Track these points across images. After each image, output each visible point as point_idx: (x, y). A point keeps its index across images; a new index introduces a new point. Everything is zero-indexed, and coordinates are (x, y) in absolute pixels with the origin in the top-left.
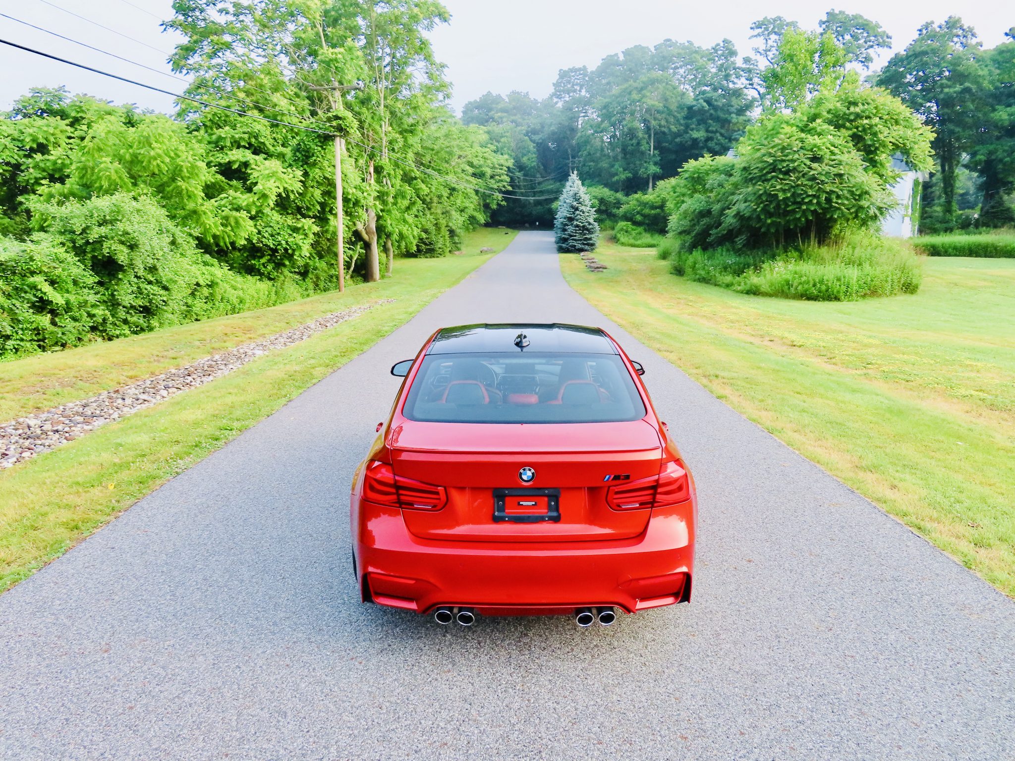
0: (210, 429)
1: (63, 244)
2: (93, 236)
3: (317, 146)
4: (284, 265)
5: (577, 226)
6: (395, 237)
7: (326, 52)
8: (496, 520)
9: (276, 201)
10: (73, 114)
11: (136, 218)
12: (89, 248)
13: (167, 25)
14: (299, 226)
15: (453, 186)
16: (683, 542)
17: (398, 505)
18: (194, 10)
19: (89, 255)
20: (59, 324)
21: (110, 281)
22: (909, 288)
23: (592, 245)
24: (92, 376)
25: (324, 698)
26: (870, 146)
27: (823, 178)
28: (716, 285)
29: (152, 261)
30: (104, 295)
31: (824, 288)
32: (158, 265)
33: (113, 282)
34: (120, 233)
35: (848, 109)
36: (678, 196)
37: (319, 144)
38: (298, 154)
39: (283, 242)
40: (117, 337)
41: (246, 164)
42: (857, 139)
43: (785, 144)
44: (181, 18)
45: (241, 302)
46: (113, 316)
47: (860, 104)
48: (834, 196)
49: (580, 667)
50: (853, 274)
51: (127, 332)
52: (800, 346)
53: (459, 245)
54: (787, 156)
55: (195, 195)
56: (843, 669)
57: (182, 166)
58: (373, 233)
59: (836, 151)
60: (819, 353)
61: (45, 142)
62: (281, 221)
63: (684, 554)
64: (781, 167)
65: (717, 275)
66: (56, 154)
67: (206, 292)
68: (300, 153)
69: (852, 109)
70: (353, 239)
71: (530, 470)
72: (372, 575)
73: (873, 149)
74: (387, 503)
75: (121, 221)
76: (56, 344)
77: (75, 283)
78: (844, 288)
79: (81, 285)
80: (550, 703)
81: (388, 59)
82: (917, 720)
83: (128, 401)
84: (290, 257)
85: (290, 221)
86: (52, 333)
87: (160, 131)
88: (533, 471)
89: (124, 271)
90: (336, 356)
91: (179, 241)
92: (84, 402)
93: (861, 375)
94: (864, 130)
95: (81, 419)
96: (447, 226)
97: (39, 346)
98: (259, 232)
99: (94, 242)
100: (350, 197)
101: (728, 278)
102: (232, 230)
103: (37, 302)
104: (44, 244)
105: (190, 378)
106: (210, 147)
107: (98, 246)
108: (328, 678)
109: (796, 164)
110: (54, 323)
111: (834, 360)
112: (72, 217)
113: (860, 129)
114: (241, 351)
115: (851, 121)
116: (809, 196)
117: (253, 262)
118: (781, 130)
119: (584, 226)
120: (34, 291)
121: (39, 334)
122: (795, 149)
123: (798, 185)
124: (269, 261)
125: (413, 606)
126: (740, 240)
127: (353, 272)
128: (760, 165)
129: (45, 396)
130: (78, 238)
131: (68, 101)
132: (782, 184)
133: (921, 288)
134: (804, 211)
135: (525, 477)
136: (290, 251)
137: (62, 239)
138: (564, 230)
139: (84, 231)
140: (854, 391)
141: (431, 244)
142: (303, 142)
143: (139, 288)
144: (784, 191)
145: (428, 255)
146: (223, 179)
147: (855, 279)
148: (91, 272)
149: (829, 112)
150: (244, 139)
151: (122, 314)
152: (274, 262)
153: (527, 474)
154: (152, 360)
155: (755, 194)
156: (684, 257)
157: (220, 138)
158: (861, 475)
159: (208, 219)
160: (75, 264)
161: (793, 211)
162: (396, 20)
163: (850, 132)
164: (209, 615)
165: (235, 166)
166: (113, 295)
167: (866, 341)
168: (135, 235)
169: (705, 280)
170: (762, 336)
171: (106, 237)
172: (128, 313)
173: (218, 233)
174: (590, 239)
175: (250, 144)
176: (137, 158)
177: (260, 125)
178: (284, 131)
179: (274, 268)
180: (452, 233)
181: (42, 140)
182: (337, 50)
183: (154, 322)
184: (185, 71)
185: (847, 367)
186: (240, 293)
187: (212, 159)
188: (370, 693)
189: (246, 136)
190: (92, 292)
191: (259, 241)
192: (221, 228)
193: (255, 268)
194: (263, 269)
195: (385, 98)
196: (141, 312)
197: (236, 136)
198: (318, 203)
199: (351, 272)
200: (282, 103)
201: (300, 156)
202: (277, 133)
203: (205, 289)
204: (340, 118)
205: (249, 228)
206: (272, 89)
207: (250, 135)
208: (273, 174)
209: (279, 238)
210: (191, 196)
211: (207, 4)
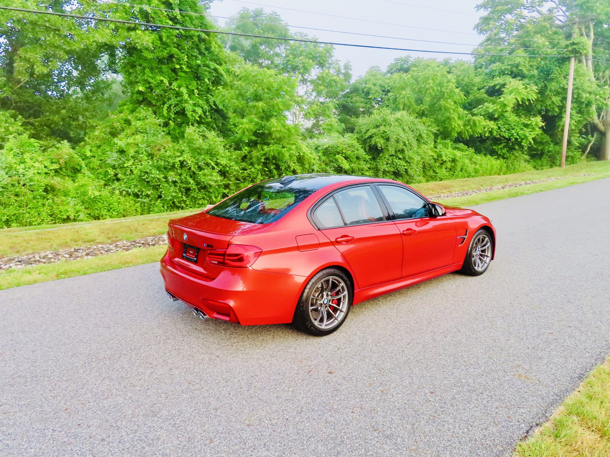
2: (369, 134)
3: (556, 66)
4: (515, 149)
9: (514, 107)
13: (478, 7)
14: (529, 123)
19: (368, 144)
21: (376, 158)
29: (401, 147)
30: (372, 165)
33: (378, 158)
34: (382, 132)
37: (558, 65)
39: (515, 134)
41: (504, 85)
45: (476, 172)
57: (445, 92)
62: (517, 120)
67: (449, 165)
68: (544, 73)
70: (585, 130)
79: (360, 159)
84: (519, 144)
85: (524, 120)
89: (383, 153)
91: (424, 135)
98: (499, 128)
99: (370, 137)
102: (471, 128)
106: (486, 77)
107: (371, 139)
112: (362, 125)
117: (494, 147)
120: (336, 162)
124: (504, 147)
130: (364, 135)
131: (411, 62)
136: (519, 140)
139: (366, 131)
142: (546, 65)
146: (487, 96)
148: (368, 153)
150: (508, 69)
152: (508, 147)
157: (492, 71)
159: (456, 122)
160: (360, 149)
165: (497, 87)
166: (377, 165)
168: (390, 132)
171: (375, 134)
173: (460, 130)
175: (512, 72)
176: (420, 89)
177: (521, 57)
178: (539, 59)
179: (507, 151)
184: (484, 33)
186: (478, 167)
187: (486, 84)
189: (509, 67)
190: (367, 163)
191: (498, 133)
192: (463, 127)
193: (495, 151)
194: (499, 152)
197: (503, 68)
198: (558, 106)
199: (586, 154)
200: (540, 41)
201: (542, 75)
202: (534, 61)
203: (449, 163)
204: (576, 44)
205: (492, 126)
206: (536, 33)
207: (512, 66)
208: (516, 90)
209: (513, 131)
210: (447, 109)
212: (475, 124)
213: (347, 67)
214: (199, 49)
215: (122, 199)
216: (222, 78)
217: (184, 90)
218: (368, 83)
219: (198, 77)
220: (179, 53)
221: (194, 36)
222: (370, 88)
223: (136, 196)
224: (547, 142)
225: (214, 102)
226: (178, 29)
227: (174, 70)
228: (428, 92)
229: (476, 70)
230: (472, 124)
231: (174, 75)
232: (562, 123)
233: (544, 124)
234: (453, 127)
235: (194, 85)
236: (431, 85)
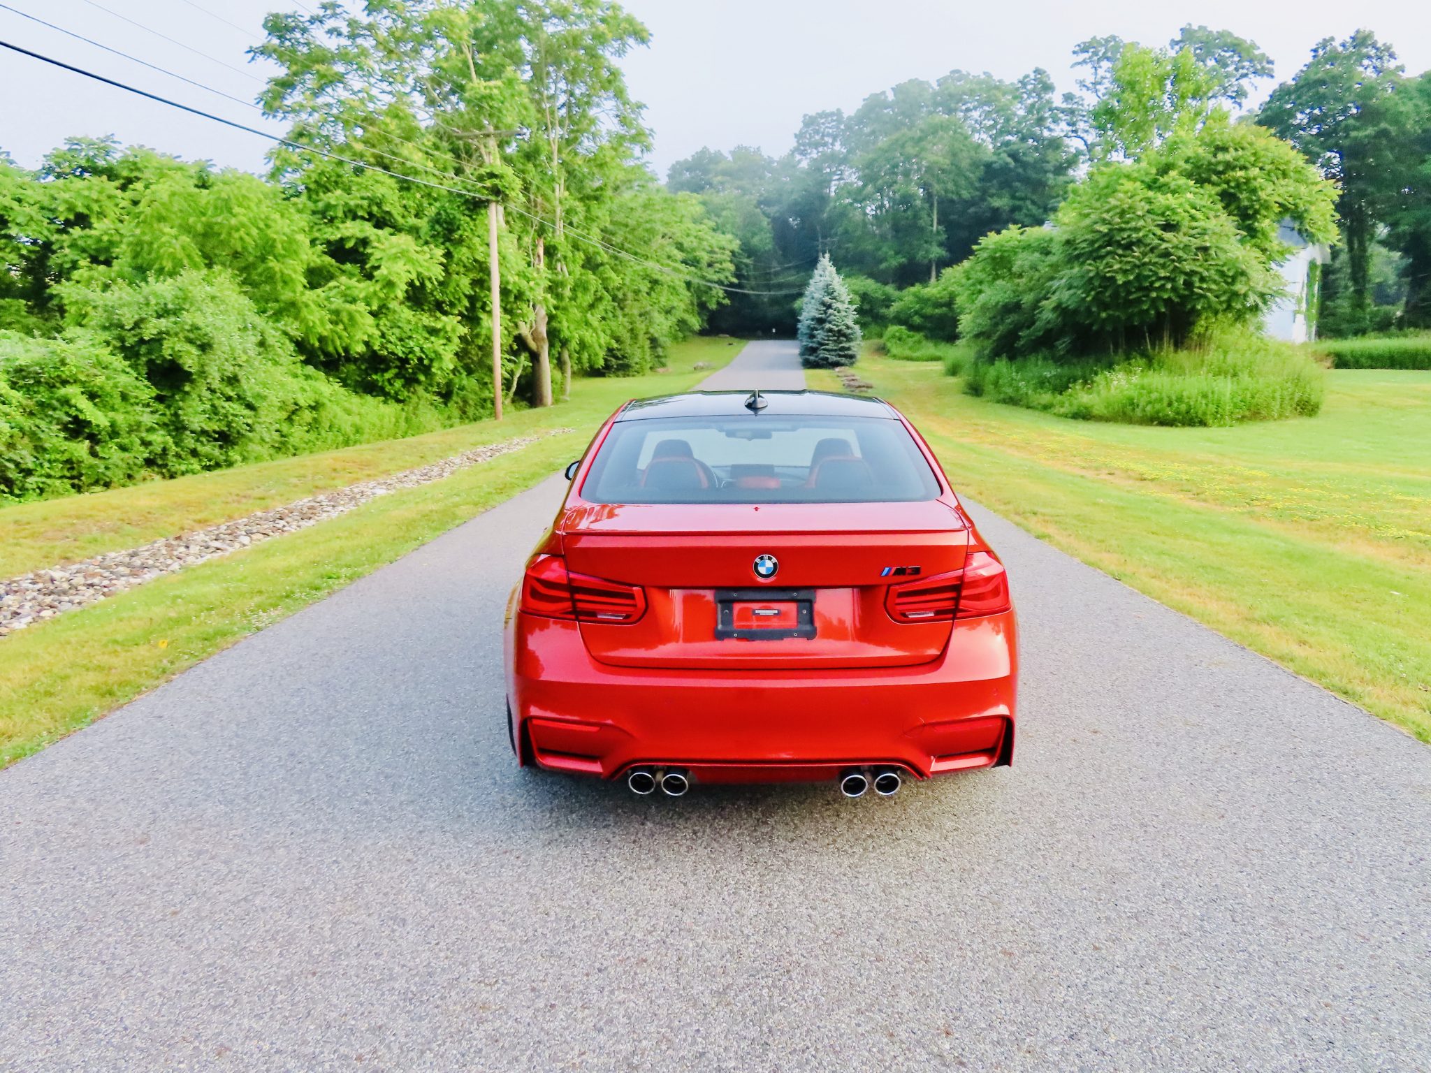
0: (307, 576)
1: (108, 343)
2: (149, 332)
3: (464, 215)
4: (418, 382)
5: (830, 330)
6: (574, 345)
7: (478, 85)
8: (719, 636)
9: (407, 292)
10: (125, 173)
11: (209, 308)
12: (143, 350)
13: (256, 52)
14: (439, 326)
15: (655, 277)
16: (1003, 671)
17: (573, 617)
18: (293, 30)
19: (144, 359)
20: (101, 455)
21: (173, 396)
22: (1307, 408)
23: (852, 357)
24: (145, 520)
25: (461, 900)
26: (1246, 208)
27: (1181, 253)
28: (1028, 407)
29: (231, 368)
30: (164, 415)
31: (1183, 407)
32: (241, 374)
33: (177, 397)
34: (187, 327)
35: (1215, 156)
36: (973, 285)
37: (467, 212)
38: (437, 227)
40: (183, 474)
41: (365, 242)
42: (1228, 199)
43: (1126, 206)
44: (276, 41)
45: (357, 431)
46: (177, 444)
47: (1231, 150)
48: (1196, 279)
49: (846, 863)
50: (1225, 388)
51: (197, 467)
52: (1153, 480)
53: (663, 360)
54: (1128, 223)
55: (292, 280)
56: (1245, 866)
57: (275, 240)
58: (543, 340)
59: (1198, 214)
60: (1180, 487)
61: (85, 211)
62: (414, 320)
63: (1003, 688)
64: (1118, 238)
65: (1030, 392)
66: (100, 227)
67: (307, 416)
68: (441, 225)
69: (1221, 156)
70: (515, 347)
71: (770, 559)
72: (535, 722)
73: (1250, 212)
74: (558, 615)
75: (187, 311)
76: (96, 482)
77: (124, 397)
78: (1212, 408)
79: (132, 400)
80: (803, 909)
81: (563, 98)
82: (1365, 932)
83: (194, 549)
84: (427, 370)
85: (427, 320)
86: (91, 467)
87: (244, 191)
88: (774, 560)
89: (192, 382)
90: (489, 493)
91: (270, 341)
92: (131, 551)
93: (1243, 513)
94: (1238, 186)
95: (127, 571)
96: (647, 333)
97: (73, 486)
98: (383, 336)
99: (151, 340)
100: (510, 287)
101: (1046, 397)
102: (345, 329)
103: (70, 423)
104: (80, 343)
105: (282, 523)
106: (315, 218)
107: (156, 345)
108: (469, 877)
109: (1141, 234)
110: (94, 454)
111: (1203, 496)
112: (121, 306)
113: (1232, 184)
114: (356, 490)
115: (1219, 173)
116: (1160, 279)
117: (374, 377)
118: (1119, 188)
119: (839, 331)
120: (66, 408)
121: (72, 468)
122: (1140, 213)
123: (1144, 264)
124: (397, 376)
125: (596, 768)
126: (1062, 345)
127: (515, 394)
128: (1090, 236)
129: (77, 544)
130: (129, 334)
131: (118, 156)
132: (1121, 262)
133: (1323, 408)
134: (1154, 301)
135: (762, 570)
136: (426, 362)
137: (106, 336)
138: (812, 336)
139: (137, 325)
140: (1233, 532)
141: (624, 357)
142: (445, 211)
143: (213, 406)
144: (1125, 272)
145: (620, 373)
146: (333, 261)
147: (1228, 395)
148: (146, 382)
149: (1187, 161)
150: (361, 207)
151: (189, 441)
152: (404, 377)
153: (766, 565)
154: (230, 500)
155: (1082, 277)
156: (982, 369)
157: (329, 206)
158: (1254, 628)
159: (311, 313)
160: (124, 371)
161: (1138, 301)
162: (575, 42)
163: (1218, 189)
164: (296, 797)
165: (349, 245)
166: (176, 415)
167: (1247, 472)
168: (208, 329)
169: (1012, 401)
170: (1097, 469)
171: (168, 333)
172: (197, 440)
173: (325, 333)
174: (849, 349)
175: (371, 214)
176: (211, 228)
177: (383, 186)
178: (418, 196)
179: (403, 386)
180: (654, 342)
181: (81, 209)
182: (492, 83)
183: (234, 455)
184: (280, 115)
185: (1222, 505)
186: (357, 420)
187: (317, 235)
188: (532, 896)
189: (365, 203)
190: (149, 410)
191: (383, 346)
192: (330, 326)
193: (377, 386)
194: (388, 388)
195: (559, 151)
196: (216, 440)
197: (351, 203)
198: (466, 296)
200: (415, 157)
201: (439, 229)
202: (408, 199)
203: (307, 412)
204: (495, 176)
205: (370, 329)
207: (371, 200)
208: (402, 254)
209: (411, 343)
210: (286, 281)
211: (312, 22)
222: (6, 209)
228: (235, 235)
230: (346, 319)
233: (466, 330)
234: (310, 324)
236: (241, 219)
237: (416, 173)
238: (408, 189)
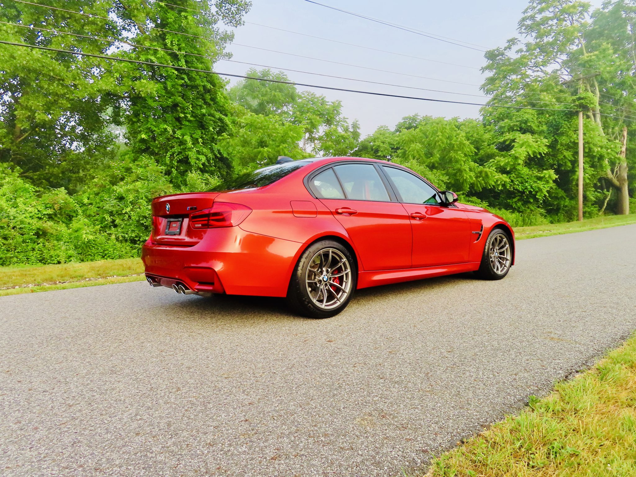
3: (565, 121)
4: (530, 202)
7: (586, 56)
9: (526, 160)
13: (483, 69)
14: (542, 175)
18: (498, 55)
37: (566, 119)
38: (550, 128)
39: (529, 187)
41: (513, 141)
44: (491, 62)
57: (454, 144)
58: (624, 180)
62: (530, 173)
68: (553, 128)
70: (600, 184)
84: (534, 197)
85: (536, 173)
87: (444, 126)
98: (512, 181)
100: (595, 154)
102: (483, 180)
117: (508, 201)
124: (519, 200)
127: (606, 208)
136: (533, 193)
142: (555, 120)
146: (497, 151)
150: (517, 125)
152: (523, 200)
157: (501, 127)
159: (467, 173)
165: (507, 143)
173: (473, 182)
175: (521, 128)
177: (529, 114)
178: (547, 116)
179: (522, 204)
182: (592, 54)
187: (495, 140)
189: (518, 123)
191: (512, 186)
192: (475, 179)
193: (510, 205)
194: (514, 205)
197: (512, 124)
198: (569, 161)
199: (603, 210)
200: (547, 98)
201: (552, 129)
202: (542, 118)
204: (582, 99)
205: (505, 179)
206: (542, 91)
207: (521, 122)
209: (527, 184)
210: (457, 161)
211: (505, 50)
212: (487, 175)
213: (355, 126)
214: (204, 100)
215: (118, 245)
216: (227, 128)
217: (187, 138)
218: (376, 141)
219: (202, 126)
220: (184, 102)
221: (200, 86)
222: (379, 146)
223: (133, 241)
224: (562, 197)
225: (219, 151)
226: (183, 79)
227: (178, 119)
228: (437, 144)
229: (485, 127)
230: (484, 175)
231: (178, 124)
232: (576, 177)
233: (557, 177)
234: (465, 178)
235: (198, 133)
236: (440, 137)
237: (546, 105)
238: (542, 113)
